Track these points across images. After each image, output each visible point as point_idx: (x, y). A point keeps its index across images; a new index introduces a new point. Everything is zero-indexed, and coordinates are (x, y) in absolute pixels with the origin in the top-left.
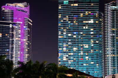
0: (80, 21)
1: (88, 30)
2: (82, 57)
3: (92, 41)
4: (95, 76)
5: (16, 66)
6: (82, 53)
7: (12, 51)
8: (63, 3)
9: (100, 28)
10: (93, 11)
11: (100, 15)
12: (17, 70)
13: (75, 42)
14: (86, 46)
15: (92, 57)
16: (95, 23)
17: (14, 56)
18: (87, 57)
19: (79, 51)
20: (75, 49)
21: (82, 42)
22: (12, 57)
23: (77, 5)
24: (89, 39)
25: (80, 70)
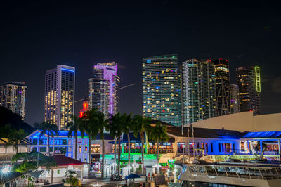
0: (161, 77)
1: (169, 85)
2: (164, 109)
3: (172, 95)
4: (175, 125)
5: (106, 118)
6: (164, 106)
7: (103, 105)
8: (146, 61)
9: (179, 83)
10: (173, 68)
11: (178, 71)
12: (107, 121)
13: (158, 96)
14: (168, 100)
15: (172, 108)
16: (174, 79)
17: (105, 108)
18: (168, 109)
19: (161, 104)
20: (157, 102)
21: (164, 96)
22: (103, 110)
23: (158, 63)
24: (170, 93)
25: (162, 120)
